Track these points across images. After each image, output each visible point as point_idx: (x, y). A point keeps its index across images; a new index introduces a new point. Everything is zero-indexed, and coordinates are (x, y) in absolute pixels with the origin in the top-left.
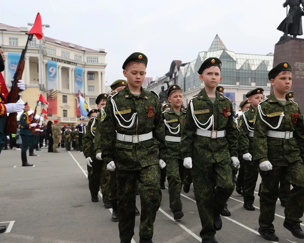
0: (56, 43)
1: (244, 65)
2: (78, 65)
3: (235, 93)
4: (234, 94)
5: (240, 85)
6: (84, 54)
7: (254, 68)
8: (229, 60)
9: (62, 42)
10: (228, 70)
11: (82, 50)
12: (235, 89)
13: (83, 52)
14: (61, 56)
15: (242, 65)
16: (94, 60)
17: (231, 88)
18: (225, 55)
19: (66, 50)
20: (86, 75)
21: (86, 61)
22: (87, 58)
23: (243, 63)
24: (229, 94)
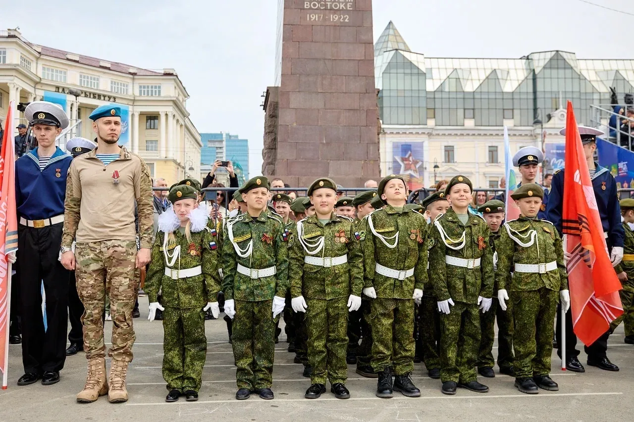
0: (68, 59)
1: (447, 81)
2: (117, 100)
3: (423, 142)
4: (421, 145)
5: (436, 125)
6: (133, 79)
7: (469, 87)
8: (408, 71)
9: (81, 57)
10: (408, 94)
11: (130, 73)
12: (424, 133)
13: (131, 76)
14: (78, 84)
15: (442, 81)
16: (152, 91)
17: (414, 133)
18: (400, 60)
19: (91, 72)
20: (137, 119)
21: (137, 93)
22: (140, 87)
23: (444, 77)
24: (410, 145)
